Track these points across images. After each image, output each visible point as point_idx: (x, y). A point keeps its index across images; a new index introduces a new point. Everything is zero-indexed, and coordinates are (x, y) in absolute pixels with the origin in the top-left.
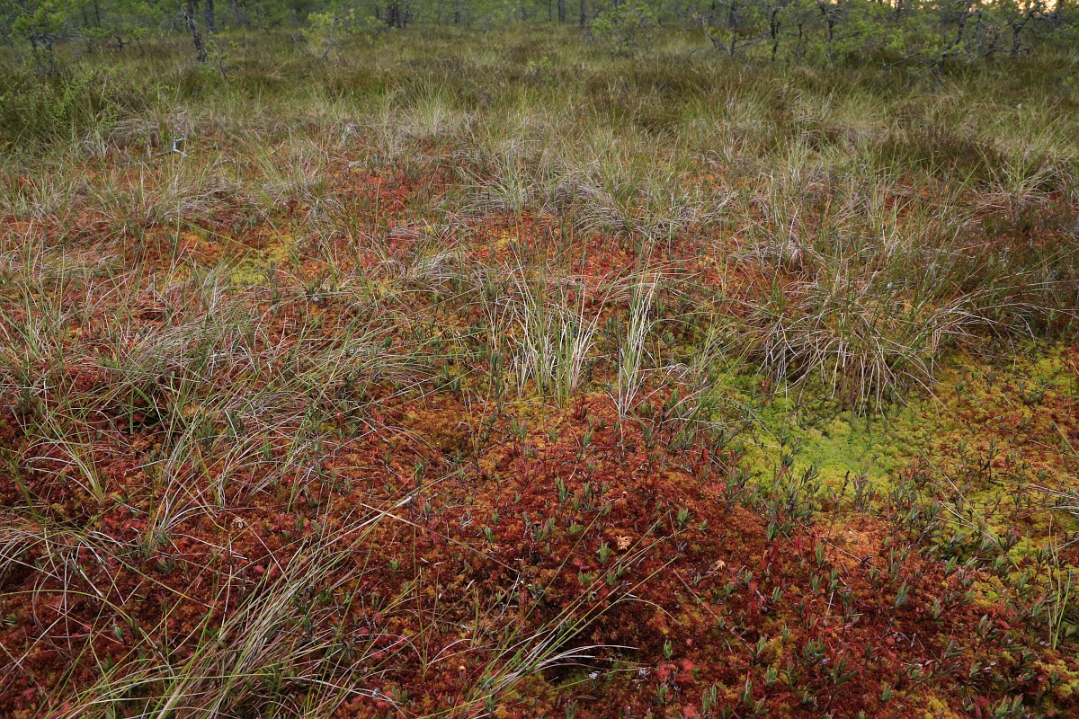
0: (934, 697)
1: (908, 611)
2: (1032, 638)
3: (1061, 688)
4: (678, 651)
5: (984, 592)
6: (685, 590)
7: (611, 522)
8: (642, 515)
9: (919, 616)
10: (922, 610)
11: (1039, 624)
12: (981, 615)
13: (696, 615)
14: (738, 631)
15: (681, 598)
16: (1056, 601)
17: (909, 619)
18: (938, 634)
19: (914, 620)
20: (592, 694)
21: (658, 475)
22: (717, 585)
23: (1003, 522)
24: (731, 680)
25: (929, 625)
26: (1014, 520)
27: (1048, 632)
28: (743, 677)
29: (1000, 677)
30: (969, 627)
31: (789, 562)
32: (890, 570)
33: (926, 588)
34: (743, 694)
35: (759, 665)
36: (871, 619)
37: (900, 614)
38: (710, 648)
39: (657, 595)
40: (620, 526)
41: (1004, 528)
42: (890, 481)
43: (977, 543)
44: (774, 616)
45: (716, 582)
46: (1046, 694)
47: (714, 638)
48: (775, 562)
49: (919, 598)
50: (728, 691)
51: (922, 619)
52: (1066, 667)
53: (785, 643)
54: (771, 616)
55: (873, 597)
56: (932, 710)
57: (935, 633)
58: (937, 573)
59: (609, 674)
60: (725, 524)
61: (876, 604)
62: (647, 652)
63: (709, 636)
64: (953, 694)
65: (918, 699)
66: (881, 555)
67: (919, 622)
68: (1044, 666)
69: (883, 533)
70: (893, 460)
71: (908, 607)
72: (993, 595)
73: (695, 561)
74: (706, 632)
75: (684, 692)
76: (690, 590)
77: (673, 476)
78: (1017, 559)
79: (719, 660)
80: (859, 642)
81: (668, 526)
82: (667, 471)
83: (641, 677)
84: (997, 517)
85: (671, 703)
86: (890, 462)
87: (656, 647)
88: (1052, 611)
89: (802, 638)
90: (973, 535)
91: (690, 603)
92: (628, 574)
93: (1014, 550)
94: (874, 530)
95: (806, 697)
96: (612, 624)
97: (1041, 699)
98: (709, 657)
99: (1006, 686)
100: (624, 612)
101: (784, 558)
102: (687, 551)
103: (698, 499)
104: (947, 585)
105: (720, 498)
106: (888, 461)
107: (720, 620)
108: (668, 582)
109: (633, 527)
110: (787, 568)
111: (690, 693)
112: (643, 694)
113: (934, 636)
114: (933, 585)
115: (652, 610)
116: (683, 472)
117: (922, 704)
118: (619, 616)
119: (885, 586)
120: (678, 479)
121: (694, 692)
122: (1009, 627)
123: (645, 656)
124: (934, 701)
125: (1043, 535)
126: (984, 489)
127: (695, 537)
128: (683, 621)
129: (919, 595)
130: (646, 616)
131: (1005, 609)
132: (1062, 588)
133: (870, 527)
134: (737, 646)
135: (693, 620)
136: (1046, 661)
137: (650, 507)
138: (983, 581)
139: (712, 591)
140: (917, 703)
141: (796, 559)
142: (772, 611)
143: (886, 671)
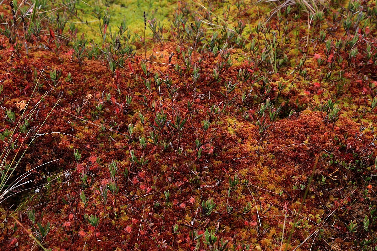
0: (229, 118)
1: (202, 81)
2: (265, 72)
3: (284, 90)
4: (84, 155)
5: (236, 59)
6: (74, 119)
7: (7, 96)
8: (26, 85)
9: (208, 82)
10: (209, 78)
11: (266, 64)
12: (238, 70)
13: (86, 130)
14: (115, 128)
15: (73, 124)
16: (270, 49)
17: (204, 86)
18: (221, 87)
19: (206, 85)
20: (41, 202)
21: (26, 57)
22: (92, 108)
23: (234, 20)
24: (121, 156)
25: (215, 84)
26: (239, 18)
27: (271, 67)
28: (127, 152)
29: (256, 96)
30: (234, 78)
31: (129, 81)
32: (185, 64)
33: (207, 67)
34: (131, 159)
35: (134, 142)
36: (184, 93)
37: (198, 85)
38: (102, 145)
39: (57, 128)
40: (15, 96)
41: (236, 23)
42: (169, 21)
43: (225, 36)
44: (132, 113)
45: (91, 107)
46: (279, 96)
47: (102, 138)
48: (121, 83)
49: (205, 73)
50: (122, 163)
51: (210, 83)
52: (284, 80)
53: (143, 123)
54: (130, 113)
55: (181, 81)
56: (230, 125)
57: (219, 88)
58: (210, 58)
59: (46, 186)
60: (83, 72)
61: (184, 84)
62: (65, 163)
63: (99, 139)
64: (237, 114)
65: (222, 123)
66: (178, 58)
67: (209, 85)
68: (274, 83)
69: (175, 47)
70: (167, 8)
71: (202, 79)
72: (240, 58)
73: (73, 100)
74: (96, 137)
75: (97, 174)
76: (77, 118)
77: (36, 54)
78: (247, 37)
79: (111, 149)
80: (182, 107)
81: (47, 86)
82: (31, 52)
83: (67, 179)
84: (231, 18)
85: (92, 183)
86: (165, 10)
87: (69, 158)
88: (270, 55)
89: (152, 117)
90: (222, 33)
91: (79, 126)
92: (33, 123)
93: (244, 33)
94: (169, 47)
95: (165, 145)
96: (36, 157)
97: (277, 99)
98: (104, 150)
99: (260, 100)
100: (41, 146)
101: (125, 79)
102: (65, 96)
103: (59, 63)
104: (217, 62)
105: (73, 58)
106: (164, 10)
107: (101, 127)
108: (61, 117)
109: (24, 94)
110: (129, 84)
111: (101, 173)
112: (73, 187)
113: (219, 89)
114: (210, 64)
115: (58, 138)
116: (42, 50)
117: (224, 124)
118: (38, 150)
119: (186, 73)
120: (41, 55)
121: (103, 172)
122: (253, 71)
123: (65, 166)
124: (230, 120)
125: (256, 20)
126: (220, 7)
127: (67, 87)
128: (81, 136)
129: (205, 71)
130: (56, 143)
131: (249, 63)
132: (272, 42)
133: (167, 46)
134: (117, 137)
135: (85, 134)
136: (274, 81)
137: (29, 78)
138: (234, 53)
139: (90, 113)
140: (222, 125)
141: (132, 78)
142: (130, 110)
143: (202, 115)
